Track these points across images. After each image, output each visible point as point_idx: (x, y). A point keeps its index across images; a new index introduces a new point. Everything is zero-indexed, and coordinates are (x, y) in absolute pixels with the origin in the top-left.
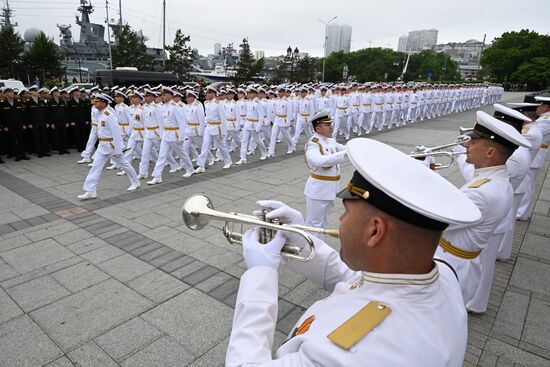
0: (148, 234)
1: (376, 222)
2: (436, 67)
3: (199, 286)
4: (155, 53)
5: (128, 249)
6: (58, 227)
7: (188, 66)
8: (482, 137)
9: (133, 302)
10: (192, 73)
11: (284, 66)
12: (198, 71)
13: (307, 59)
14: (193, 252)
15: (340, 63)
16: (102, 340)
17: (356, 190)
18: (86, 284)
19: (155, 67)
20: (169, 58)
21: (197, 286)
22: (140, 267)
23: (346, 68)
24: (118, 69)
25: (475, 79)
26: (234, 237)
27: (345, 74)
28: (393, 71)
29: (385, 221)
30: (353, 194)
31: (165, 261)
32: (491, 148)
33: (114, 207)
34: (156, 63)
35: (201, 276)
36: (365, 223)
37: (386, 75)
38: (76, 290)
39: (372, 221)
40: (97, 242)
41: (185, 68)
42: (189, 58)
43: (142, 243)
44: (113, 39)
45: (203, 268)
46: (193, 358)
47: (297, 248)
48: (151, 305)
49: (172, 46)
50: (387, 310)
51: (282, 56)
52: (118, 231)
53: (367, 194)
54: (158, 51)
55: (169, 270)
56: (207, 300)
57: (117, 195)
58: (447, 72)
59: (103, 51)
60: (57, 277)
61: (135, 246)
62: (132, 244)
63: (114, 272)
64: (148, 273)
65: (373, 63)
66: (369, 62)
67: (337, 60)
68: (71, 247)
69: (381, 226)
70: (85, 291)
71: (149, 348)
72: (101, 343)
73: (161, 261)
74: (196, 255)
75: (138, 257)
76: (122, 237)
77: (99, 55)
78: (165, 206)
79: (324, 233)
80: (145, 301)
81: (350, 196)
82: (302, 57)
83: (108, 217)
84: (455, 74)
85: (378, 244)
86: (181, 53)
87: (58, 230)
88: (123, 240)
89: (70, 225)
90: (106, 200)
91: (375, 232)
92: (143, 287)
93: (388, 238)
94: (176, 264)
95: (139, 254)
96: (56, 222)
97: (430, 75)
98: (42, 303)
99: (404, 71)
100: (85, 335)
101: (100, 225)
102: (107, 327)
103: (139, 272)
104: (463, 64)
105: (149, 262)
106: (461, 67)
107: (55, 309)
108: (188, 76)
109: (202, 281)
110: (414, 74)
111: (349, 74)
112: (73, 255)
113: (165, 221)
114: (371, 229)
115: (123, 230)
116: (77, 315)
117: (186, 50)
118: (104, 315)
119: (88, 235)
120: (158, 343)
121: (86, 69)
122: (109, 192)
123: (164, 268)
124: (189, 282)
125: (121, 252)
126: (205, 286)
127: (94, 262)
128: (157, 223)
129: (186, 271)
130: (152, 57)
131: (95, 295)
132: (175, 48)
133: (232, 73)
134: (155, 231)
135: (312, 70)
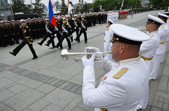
0: (38, 72)
1: (122, 46)
2: (133, 3)
3: (60, 87)
4: (28, 6)
5: (33, 78)
6: (6, 73)
7: (42, 11)
8: (150, 23)
9: (38, 94)
10: (43, 13)
11: (78, 7)
12: (46, 12)
13: (86, 4)
14: (56, 76)
15: (99, 5)
16: (30, 107)
17: (115, 39)
18: (21, 91)
19: (30, 12)
20: (34, 8)
21: (59, 87)
22: (38, 83)
23: (101, 6)
24: (16, 14)
25: (147, 7)
26: (78, 60)
27: (101, 9)
28: (118, 6)
29: (125, 45)
30: (114, 40)
31: (47, 80)
32: (153, 25)
33: (24, 64)
34: (29, 10)
35: (60, 84)
36: (119, 47)
37: (116, 8)
38: (17, 93)
39: (121, 46)
40: (21, 77)
41: (41, 11)
42: (42, 7)
43: (37, 76)
44: (11, 2)
45: (60, 81)
46: (62, 109)
47: (99, 59)
48: (44, 95)
49: (35, 3)
50: (127, 69)
51: (77, 4)
52: (27, 73)
53: (118, 39)
54: (30, 5)
55: (49, 83)
56: (63, 91)
57: (24, 60)
58: (137, 5)
59: (8, 7)
60: (9, 90)
61: (35, 76)
62: (33, 76)
63: (29, 86)
64: (41, 85)
65: (111, 3)
66: (109, 3)
67: (98, 4)
68: (12, 79)
69: (124, 47)
70: (21, 93)
71: (47, 108)
72: (30, 108)
73: (45, 81)
74: (57, 77)
75: (37, 80)
76: (30, 74)
77: (7, 9)
78: (43, 62)
79: (107, 53)
80: (42, 94)
81: (113, 41)
82: (84, 4)
83: (23, 68)
84: (141, 5)
85: (123, 52)
86: (39, 5)
87: (6, 74)
88: (30, 75)
89: (10, 72)
90: (21, 62)
91: (122, 49)
92: (40, 90)
93: (126, 50)
94: (50, 81)
95: (37, 79)
96: (4, 72)
97: (131, 6)
98: (6, 99)
99: (122, 6)
100: (24, 107)
101: (21, 71)
102: (31, 103)
103: (38, 85)
104: (143, 1)
105: (41, 81)
106: (142, 2)
107: (11, 100)
108: (43, 14)
109: (61, 85)
110: (126, 6)
111: (102, 8)
112: (13, 82)
113: (44, 67)
114: (121, 48)
115: (29, 72)
116: (20, 101)
117: (40, 4)
118: (29, 99)
119: (17, 75)
120: (49, 106)
121: (3, 15)
122: (21, 59)
123: (46, 82)
124: (56, 86)
125: (30, 79)
126: (62, 87)
127: (22, 83)
128: (41, 68)
129: (54, 83)
130: (28, 8)
131: (24, 94)
132: (36, 4)
133: (59, 12)
134: (41, 71)
135: (89, 8)
